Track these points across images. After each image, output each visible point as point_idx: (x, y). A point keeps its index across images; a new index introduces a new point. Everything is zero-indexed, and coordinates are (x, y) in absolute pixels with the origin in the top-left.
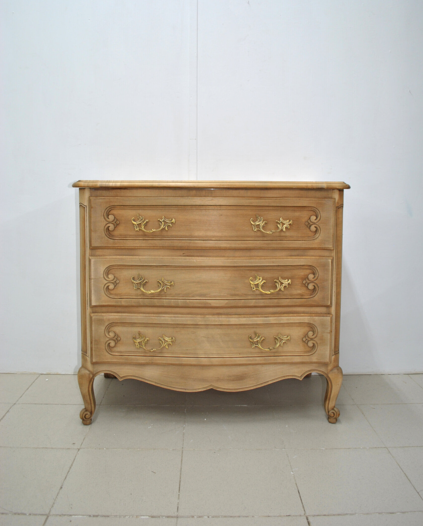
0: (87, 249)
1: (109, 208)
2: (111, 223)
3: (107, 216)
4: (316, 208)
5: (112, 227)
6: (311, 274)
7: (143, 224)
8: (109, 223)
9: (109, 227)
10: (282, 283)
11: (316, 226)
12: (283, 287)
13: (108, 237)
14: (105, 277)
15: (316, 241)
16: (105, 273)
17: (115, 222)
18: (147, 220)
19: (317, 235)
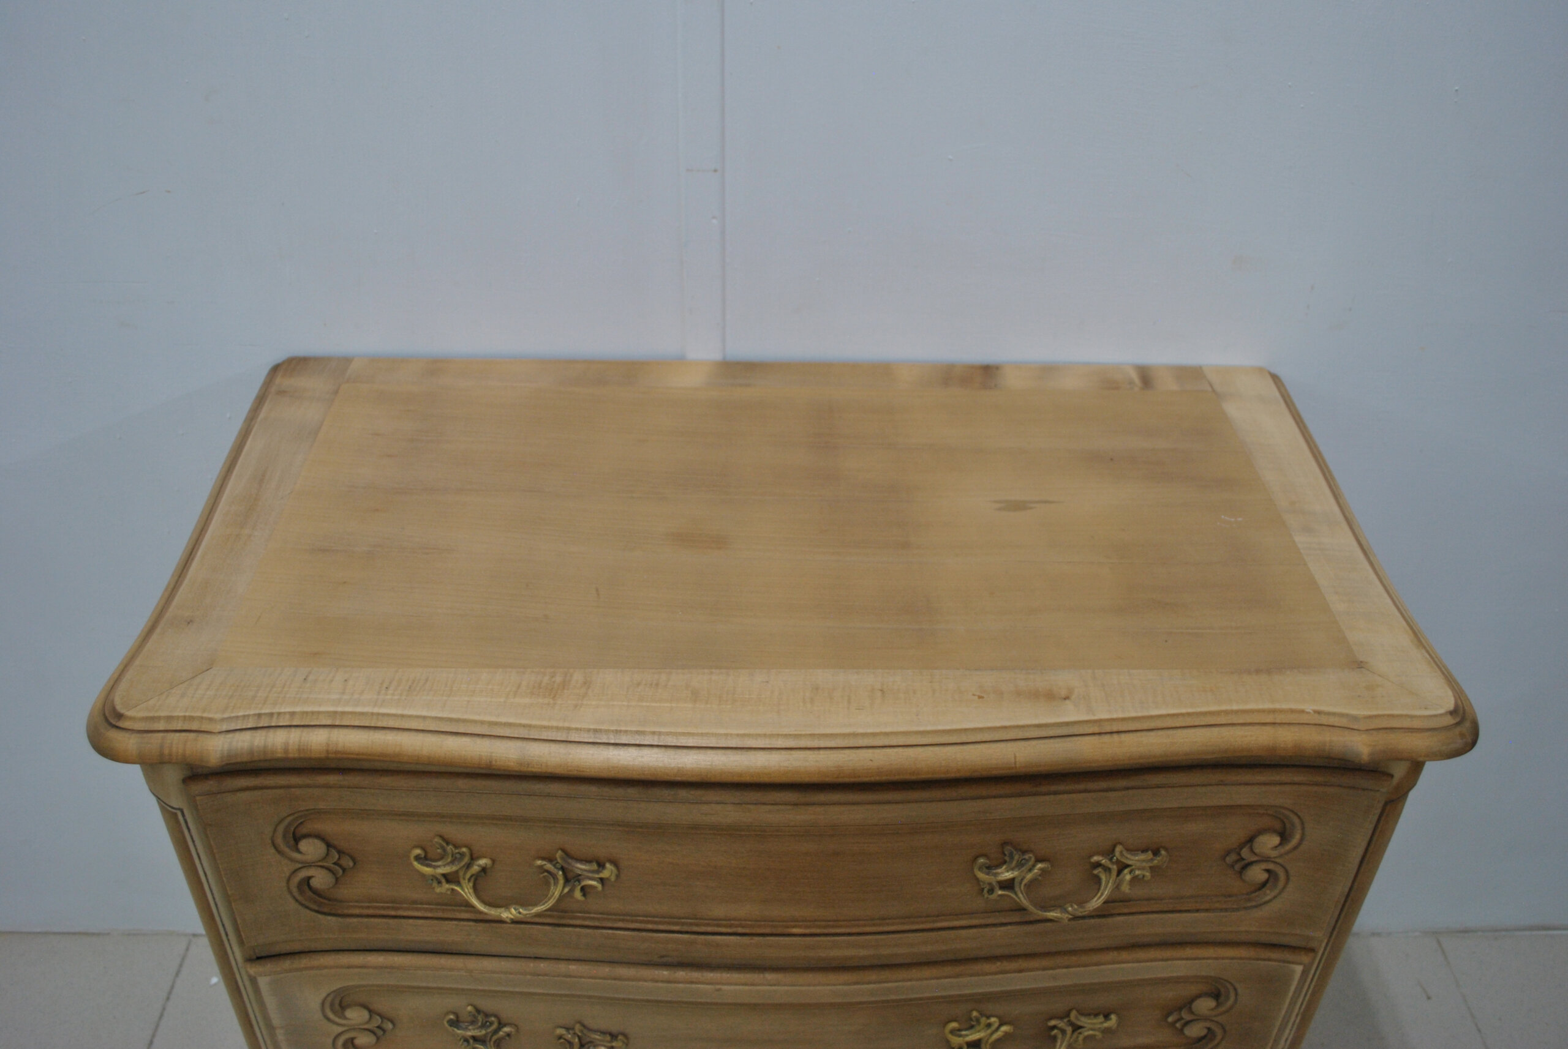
0: (228, 940)
1: (291, 818)
2: (314, 866)
3: (292, 842)
4: (1292, 811)
5: (321, 879)
6: (1202, 999)
7: (465, 874)
8: (308, 865)
9: (309, 878)
10: (1076, 1028)
11: (1271, 866)
12: (1081, 1037)
13: (316, 908)
14: (331, 1016)
15: (1258, 913)
16: (327, 1005)
17: (335, 864)
18: (482, 862)
19: (1268, 892)
